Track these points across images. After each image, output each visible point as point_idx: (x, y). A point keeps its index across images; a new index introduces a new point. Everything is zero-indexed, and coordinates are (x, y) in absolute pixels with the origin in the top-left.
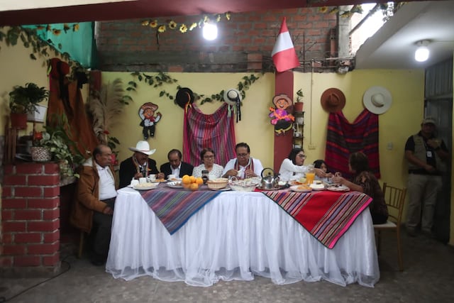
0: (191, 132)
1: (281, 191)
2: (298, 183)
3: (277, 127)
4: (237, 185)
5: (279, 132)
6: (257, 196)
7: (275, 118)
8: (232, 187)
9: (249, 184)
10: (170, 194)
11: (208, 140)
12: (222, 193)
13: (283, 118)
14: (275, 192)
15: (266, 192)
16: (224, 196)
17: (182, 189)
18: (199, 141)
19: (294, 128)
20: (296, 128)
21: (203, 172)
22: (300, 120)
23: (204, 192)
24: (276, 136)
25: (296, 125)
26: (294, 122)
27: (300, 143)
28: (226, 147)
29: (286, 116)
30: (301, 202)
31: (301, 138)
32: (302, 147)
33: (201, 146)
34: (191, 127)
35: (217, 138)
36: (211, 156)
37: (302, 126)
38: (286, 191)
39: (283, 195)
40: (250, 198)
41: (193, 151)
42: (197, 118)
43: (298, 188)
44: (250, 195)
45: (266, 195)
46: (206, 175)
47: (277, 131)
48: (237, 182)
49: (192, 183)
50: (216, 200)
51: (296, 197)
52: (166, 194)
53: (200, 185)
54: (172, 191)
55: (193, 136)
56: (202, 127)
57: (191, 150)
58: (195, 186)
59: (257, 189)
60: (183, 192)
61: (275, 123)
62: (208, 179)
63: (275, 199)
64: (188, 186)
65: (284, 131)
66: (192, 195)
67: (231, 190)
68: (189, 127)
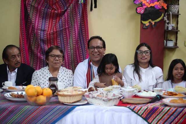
0: (31, 23)
1: (151, 106)
2: (171, 94)
3: (144, 17)
4: (96, 98)
5: (147, 23)
6: (122, 111)
7: (142, 5)
8: (90, 100)
9: (110, 96)
10: (10, 109)
11: (53, 33)
12: (77, 108)
13: (152, 5)
14: (145, 107)
15: (132, 107)
16: (79, 111)
17: (25, 102)
18: (41, 34)
19: (166, 18)
20: (169, 19)
21: (50, 79)
22: (174, 9)
23: (53, 106)
24: (143, 28)
25: (169, 15)
26: (166, 11)
27: (173, 38)
28: (77, 42)
29: (156, 3)
30: (176, 120)
31: (175, 32)
32: (176, 44)
33: (44, 41)
34: (31, 16)
35: (65, 31)
36: (58, 56)
37: (176, 16)
38: (157, 104)
39: (154, 110)
40: (113, 115)
41: (33, 47)
42: (39, 4)
43: (172, 101)
44: (112, 110)
45: (133, 110)
46: (55, 83)
47: (144, 22)
48: (95, 94)
49: (38, 95)
50: (69, 117)
51: (170, 113)
52: (5, 109)
53: (48, 98)
54: (12, 106)
55: (33, 28)
56: (45, 16)
57: (30, 47)
58: (42, 99)
59: (122, 103)
60: (28, 107)
61: (142, 12)
62: (56, 89)
63: (144, 116)
64: (33, 99)
65: (153, 23)
66: (38, 111)
67: (88, 104)
68: (28, 16)
